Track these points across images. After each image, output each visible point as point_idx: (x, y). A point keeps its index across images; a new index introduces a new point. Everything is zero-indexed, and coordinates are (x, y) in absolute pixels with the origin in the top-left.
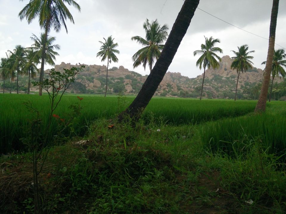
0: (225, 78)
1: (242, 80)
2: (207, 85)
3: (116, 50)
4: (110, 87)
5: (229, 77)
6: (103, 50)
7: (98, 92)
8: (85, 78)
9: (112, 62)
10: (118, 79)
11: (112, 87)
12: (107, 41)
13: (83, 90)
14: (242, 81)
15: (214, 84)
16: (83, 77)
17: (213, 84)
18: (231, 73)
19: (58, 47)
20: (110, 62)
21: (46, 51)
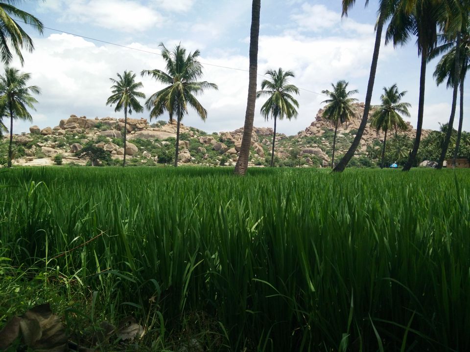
0: (343, 134)
1: (368, 136)
2: (313, 147)
3: (138, 93)
4: (153, 154)
5: (349, 133)
6: (117, 93)
7: (132, 164)
8: (111, 140)
9: (134, 112)
10: (166, 140)
11: (155, 154)
12: (123, 78)
13: (107, 161)
14: (368, 139)
15: (325, 145)
16: (108, 138)
17: (323, 145)
18: (351, 126)
19: (36, 90)
20: (130, 111)
21: (15, 96)
